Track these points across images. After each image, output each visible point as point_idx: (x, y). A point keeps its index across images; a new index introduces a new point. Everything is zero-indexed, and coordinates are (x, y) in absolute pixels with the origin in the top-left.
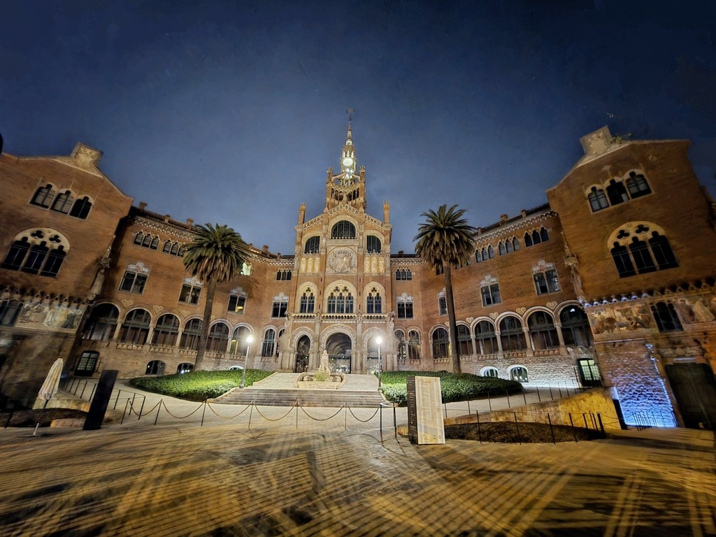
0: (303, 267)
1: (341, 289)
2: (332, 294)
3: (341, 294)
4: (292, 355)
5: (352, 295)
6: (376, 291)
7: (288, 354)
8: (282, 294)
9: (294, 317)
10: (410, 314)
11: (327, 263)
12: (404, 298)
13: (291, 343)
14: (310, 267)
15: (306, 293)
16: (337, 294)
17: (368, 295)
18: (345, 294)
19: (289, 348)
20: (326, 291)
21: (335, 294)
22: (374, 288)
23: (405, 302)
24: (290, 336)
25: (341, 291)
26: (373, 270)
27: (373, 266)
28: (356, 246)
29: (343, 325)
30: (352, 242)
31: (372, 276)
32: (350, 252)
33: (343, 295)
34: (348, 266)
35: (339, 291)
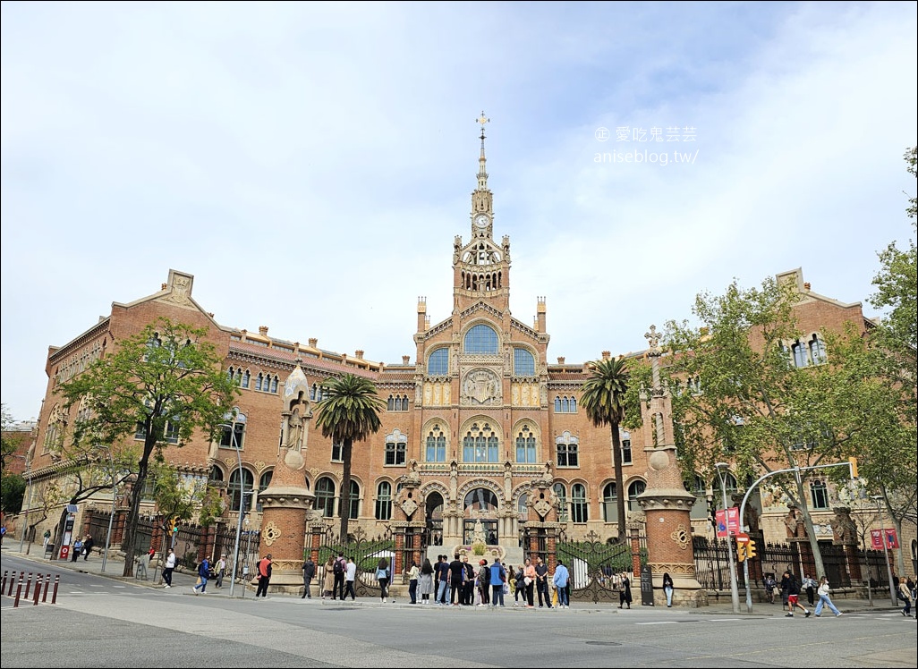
0: (427, 395)
1: (481, 426)
2: (469, 434)
3: (481, 433)
5: (496, 435)
6: (529, 430)
8: (397, 432)
10: (573, 461)
11: (462, 391)
12: (566, 439)
14: (437, 397)
15: (434, 433)
16: (475, 434)
17: (518, 436)
18: (487, 434)
20: (461, 431)
21: (472, 435)
22: (526, 426)
23: (567, 444)
25: (481, 430)
26: (524, 402)
27: (524, 395)
28: (501, 364)
29: (486, 478)
30: (494, 360)
31: (523, 409)
32: (492, 373)
33: (484, 435)
34: (489, 394)
35: (478, 429)
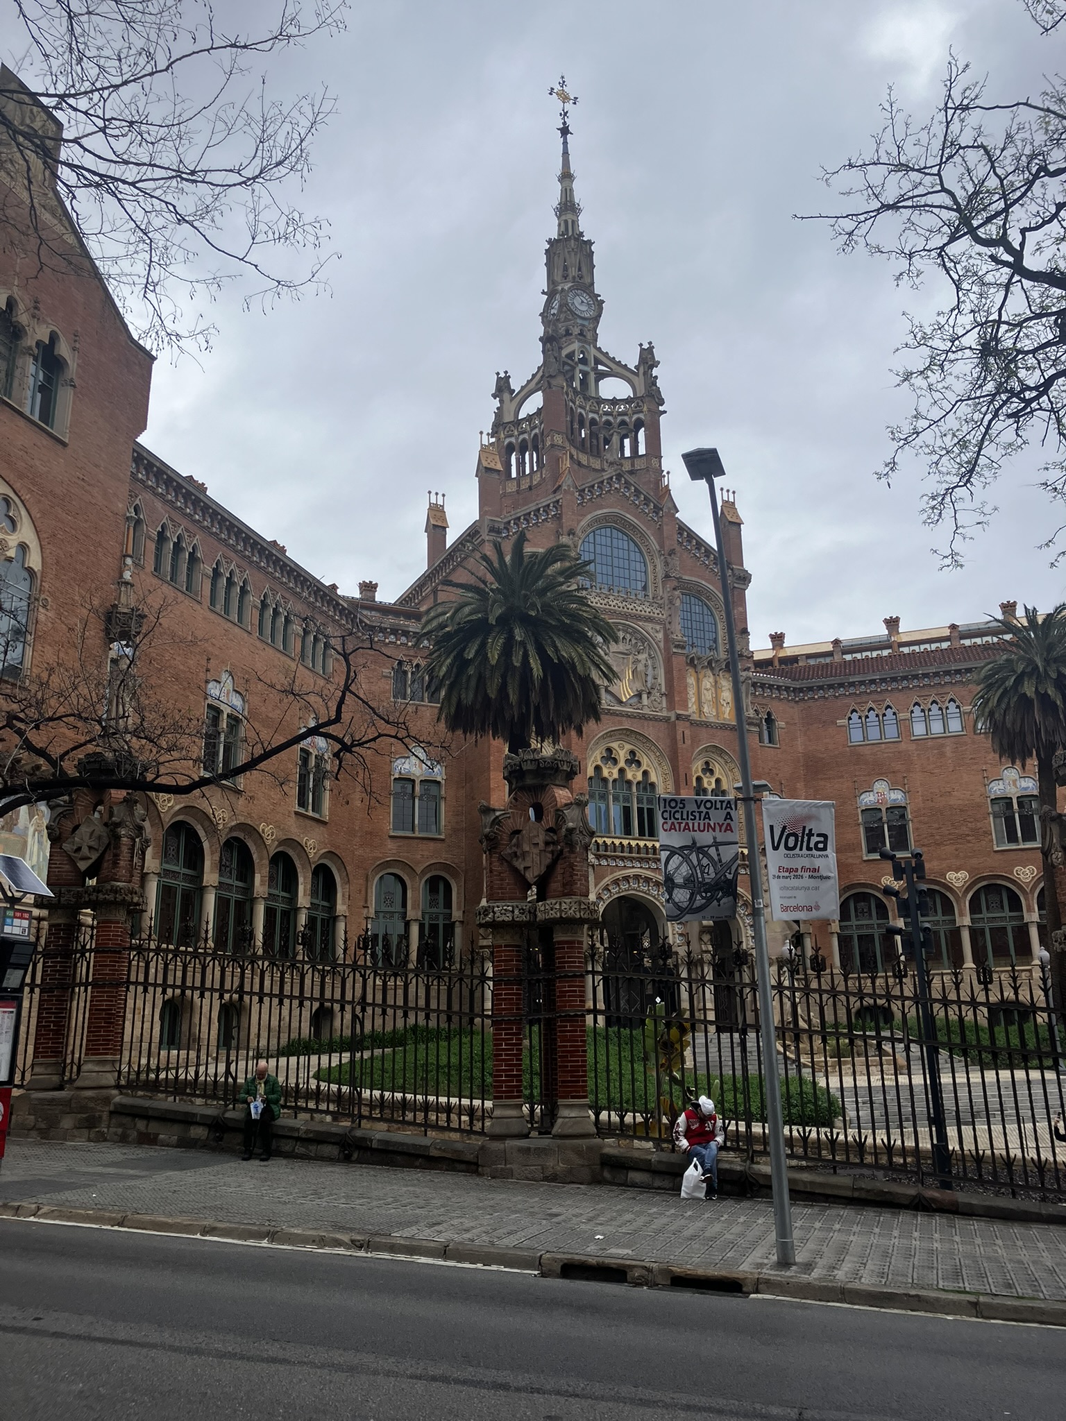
1: (622, 755)
2: (598, 769)
6: (713, 772)
8: (420, 755)
16: (611, 773)
17: (694, 782)
18: (634, 773)
21: (605, 772)
22: (708, 763)
25: (622, 764)
26: (706, 709)
27: (708, 696)
28: (659, 622)
29: (649, 873)
30: (645, 610)
31: (707, 725)
32: (643, 639)
33: (629, 776)
34: (638, 686)
35: (615, 761)
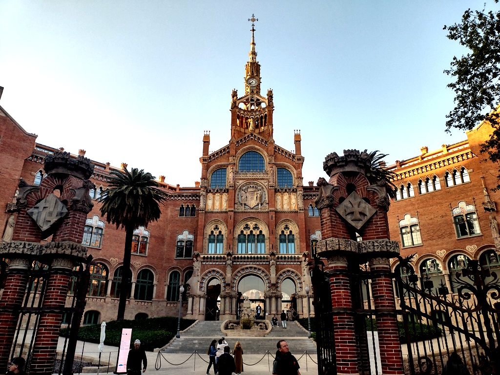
0: (210, 203)
1: (251, 225)
2: (242, 232)
3: (251, 232)
4: (202, 300)
5: (264, 233)
6: (289, 229)
7: (198, 299)
8: (186, 233)
9: (204, 258)
11: (236, 199)
12: (318, 236)
13: (201, 287)
14: (217, 204)
15: (215, 232)
16: (247, 232)
17: (280, 233)
18: (256, 232)
19: (199, 292)
20: (236, 229)
21: (245, 233)
22: (286, 225)
24: (199, 279)
28: (266, 179)
30: (261, 176)
32: (260, 186)
34: (258, 201)
35: (249, 228)
